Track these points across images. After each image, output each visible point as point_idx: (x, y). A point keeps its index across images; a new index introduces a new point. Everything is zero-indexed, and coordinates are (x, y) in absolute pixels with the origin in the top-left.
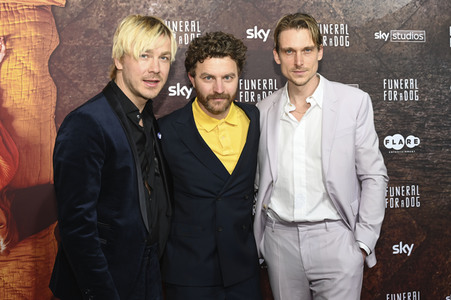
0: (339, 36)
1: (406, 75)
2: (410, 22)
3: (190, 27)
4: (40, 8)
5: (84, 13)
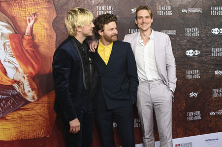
0: (168, 11)
2: (196, 5)
3: (109, 8)
4: (48, 1)
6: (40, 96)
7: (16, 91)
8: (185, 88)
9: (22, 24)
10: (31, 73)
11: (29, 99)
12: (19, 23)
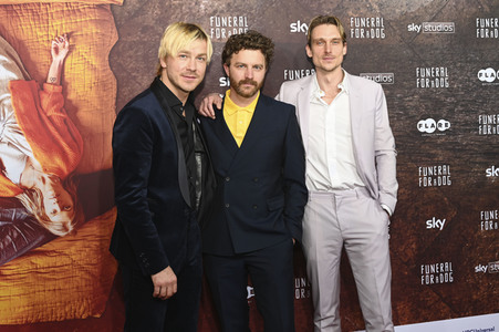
0: (375, 28)
1: (437, 64)
2: (440, 15)
3: (238, 22)
4: (100, 7)
5: (140, 11)
6: (79, 223)
7: (26, 211)
8: (417, 208)
9: (39, 57)
10: (59, 170)
11: (54, 230)
12: (33, 56)
